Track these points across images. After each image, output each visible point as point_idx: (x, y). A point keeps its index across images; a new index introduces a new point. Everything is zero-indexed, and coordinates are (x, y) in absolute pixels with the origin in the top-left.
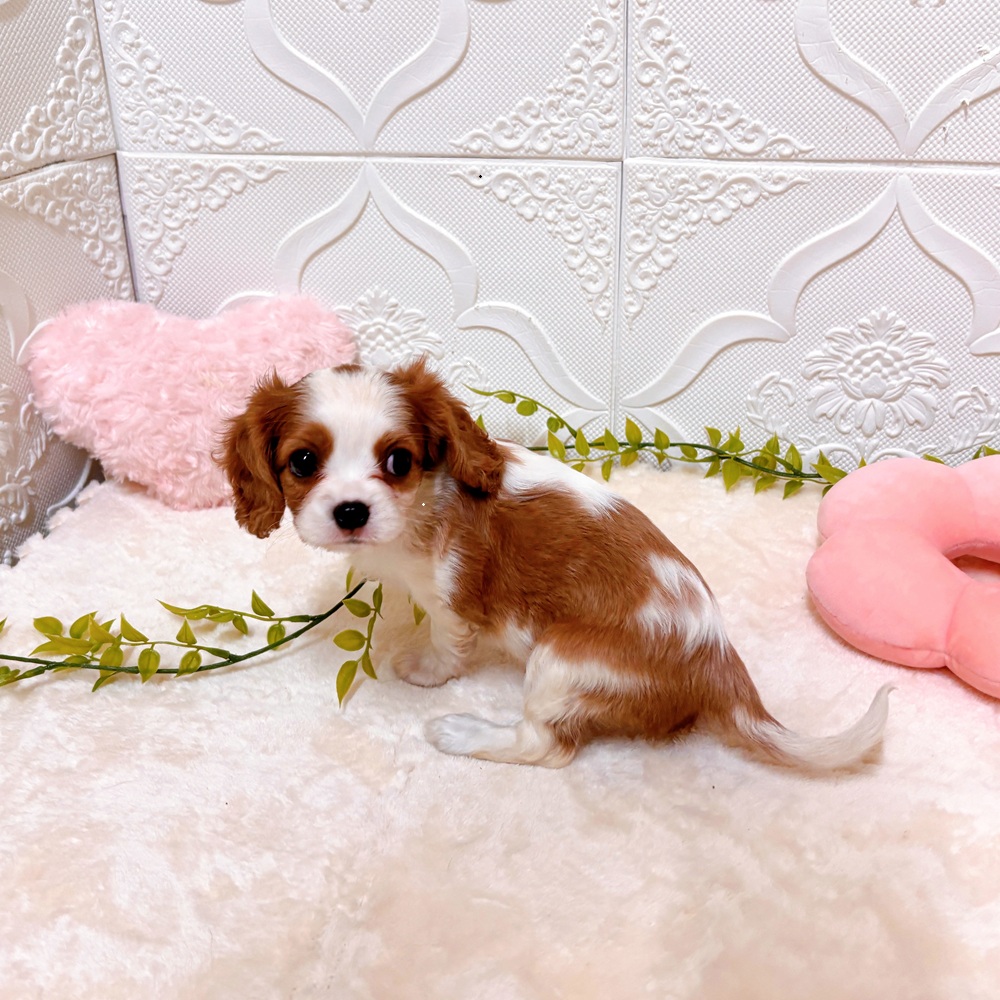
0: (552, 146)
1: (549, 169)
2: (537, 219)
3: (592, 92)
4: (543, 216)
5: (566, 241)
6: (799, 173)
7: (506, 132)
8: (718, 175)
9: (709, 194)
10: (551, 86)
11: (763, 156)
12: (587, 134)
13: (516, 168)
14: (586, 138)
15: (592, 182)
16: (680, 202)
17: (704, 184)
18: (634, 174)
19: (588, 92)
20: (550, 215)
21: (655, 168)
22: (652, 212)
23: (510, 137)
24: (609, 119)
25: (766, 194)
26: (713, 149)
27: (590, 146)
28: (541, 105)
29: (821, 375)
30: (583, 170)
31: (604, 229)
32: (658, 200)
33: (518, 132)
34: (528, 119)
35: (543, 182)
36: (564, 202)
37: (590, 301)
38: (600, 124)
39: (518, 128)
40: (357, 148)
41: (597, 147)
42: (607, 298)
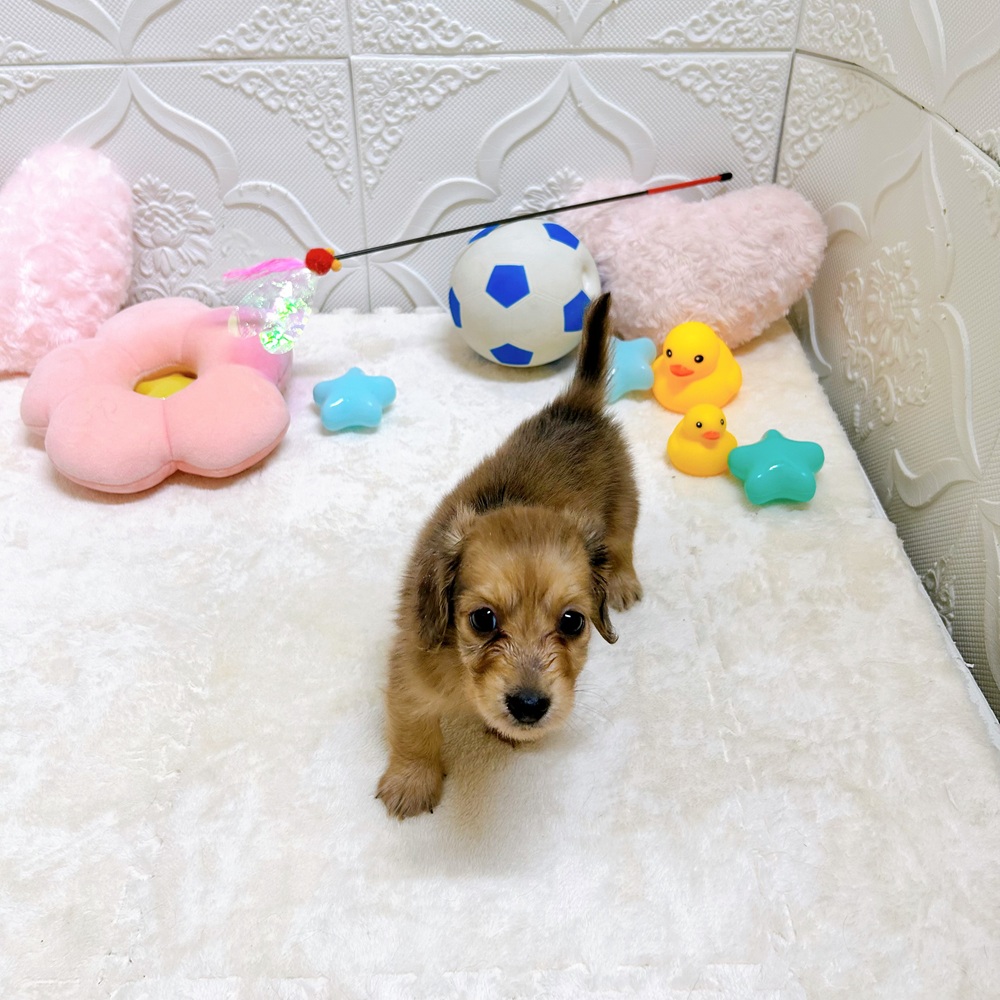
0: (288, 47)
1: (287, 67)
2: (282, 110)
5: (310, 127)
6: (492, 63)
7: (248, 37)
8: (428, 67)
9: (423, 83)
11: (463, 50)
12: (317, 36)
13: (260, 67)
14: (316, 39)
15: (326, 77)
16: (399, 91)
17: (417, 75)
18: (360, 69)
20: (292, 106)
22: (378, 100)
23: (252, 41)
25: (468, 81)
26: (421, 45)
27: (321, 46)
28: (275, 13)
30: (317, 66)
31: (340, 116)
32: (382, 89)
33: (258, 37)
34: (264, 25)
35: (284, 78)
36: (304, 95)
37: (335, 177)
38: (327, 27)
39: (257, 33)
40: (116, 56)
41: (326, 47)
42: (349, 173)
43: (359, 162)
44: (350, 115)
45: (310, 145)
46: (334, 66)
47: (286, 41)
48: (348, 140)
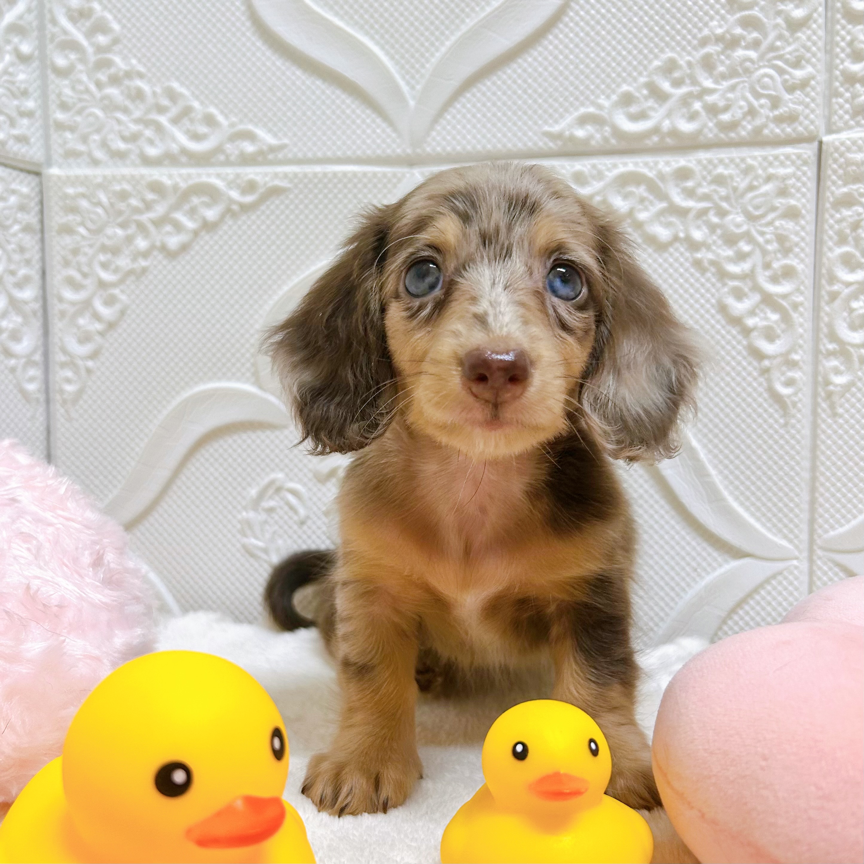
0: (705, 125)
1: (699, 162)
2: (677, 245)
3: (772, 36)
4: (687, 238)
5: (725, 274)
7: (634, 109)
10: (706, 32)
12: (763, 101)
13: (646, 164)
14: (762, 106)
15: (770, 177)
18: (842, 156)
19: (765, 35)
20: (698, 235)
24: (799, 74)
27: (767, 117)
28: (689, 64)
30: (754, 158)
33: (652, 108)
34: (666, 86)
35: (690, 184)
36: (722, 213)
37: (765, 371)
38: (785, 81)
39: (651, 103)
40: (399, 151)
41: (779, 120)
42: (793, 365)
43: (817, 340)
44: (810, 250)
45: (723, 309)
46: (788, 157)
47: (703, 114)
48: (800, 299)
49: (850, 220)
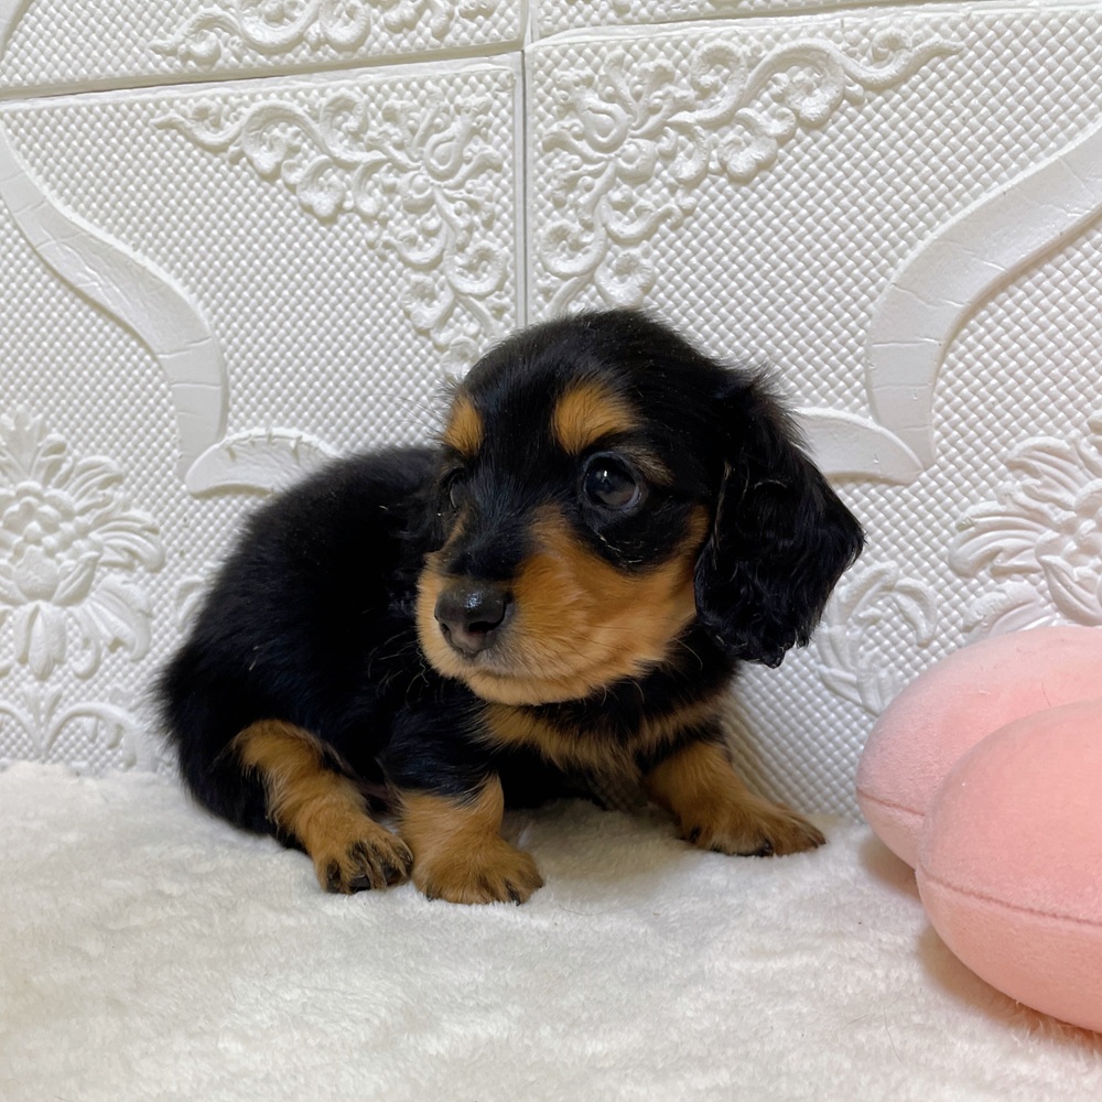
0: (367, 31)
1: (364, 88)
2: (343, 219)
4: (355, 210)
5: (408, 263)
7: (268, 6)
8: (742, 51)
9: (723, 103)
13: (295, 93)
15: (458, 110)
16: (654, 135)
17: (708, 79)
18: (548, 74)
20: (368, 205)
21: (596, 51)
22: (591, 168)
23: (277, 18)
25: (856, 90)
27: (450, 15)
29: (999, 561)
30: (437, 82)
31: (488, 224)
32: (604, 135)
35: (352, 123)
36: (398, 169)
41: (464, 17)
46: (481, 76)
48: (506, 300)
49: (564, 176)
